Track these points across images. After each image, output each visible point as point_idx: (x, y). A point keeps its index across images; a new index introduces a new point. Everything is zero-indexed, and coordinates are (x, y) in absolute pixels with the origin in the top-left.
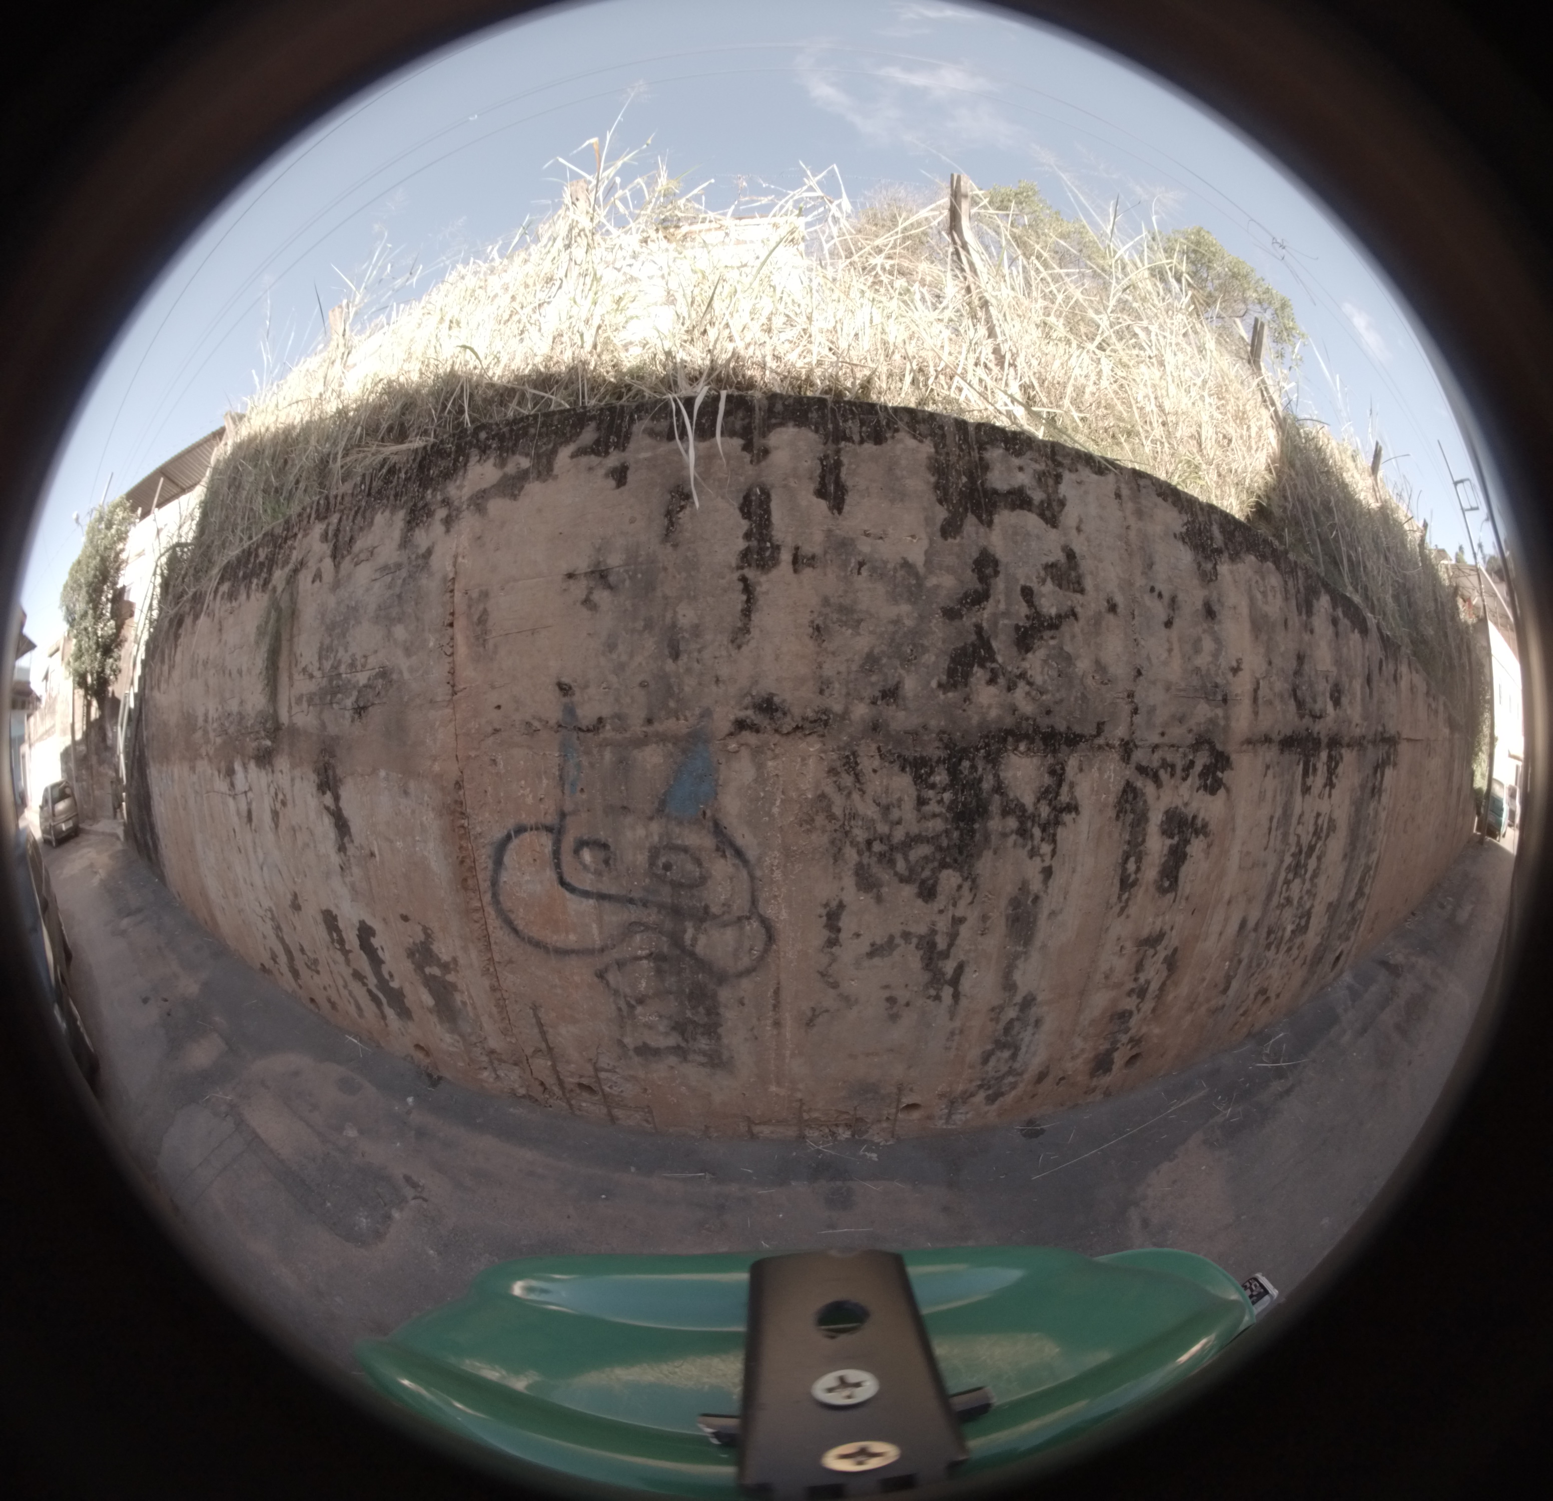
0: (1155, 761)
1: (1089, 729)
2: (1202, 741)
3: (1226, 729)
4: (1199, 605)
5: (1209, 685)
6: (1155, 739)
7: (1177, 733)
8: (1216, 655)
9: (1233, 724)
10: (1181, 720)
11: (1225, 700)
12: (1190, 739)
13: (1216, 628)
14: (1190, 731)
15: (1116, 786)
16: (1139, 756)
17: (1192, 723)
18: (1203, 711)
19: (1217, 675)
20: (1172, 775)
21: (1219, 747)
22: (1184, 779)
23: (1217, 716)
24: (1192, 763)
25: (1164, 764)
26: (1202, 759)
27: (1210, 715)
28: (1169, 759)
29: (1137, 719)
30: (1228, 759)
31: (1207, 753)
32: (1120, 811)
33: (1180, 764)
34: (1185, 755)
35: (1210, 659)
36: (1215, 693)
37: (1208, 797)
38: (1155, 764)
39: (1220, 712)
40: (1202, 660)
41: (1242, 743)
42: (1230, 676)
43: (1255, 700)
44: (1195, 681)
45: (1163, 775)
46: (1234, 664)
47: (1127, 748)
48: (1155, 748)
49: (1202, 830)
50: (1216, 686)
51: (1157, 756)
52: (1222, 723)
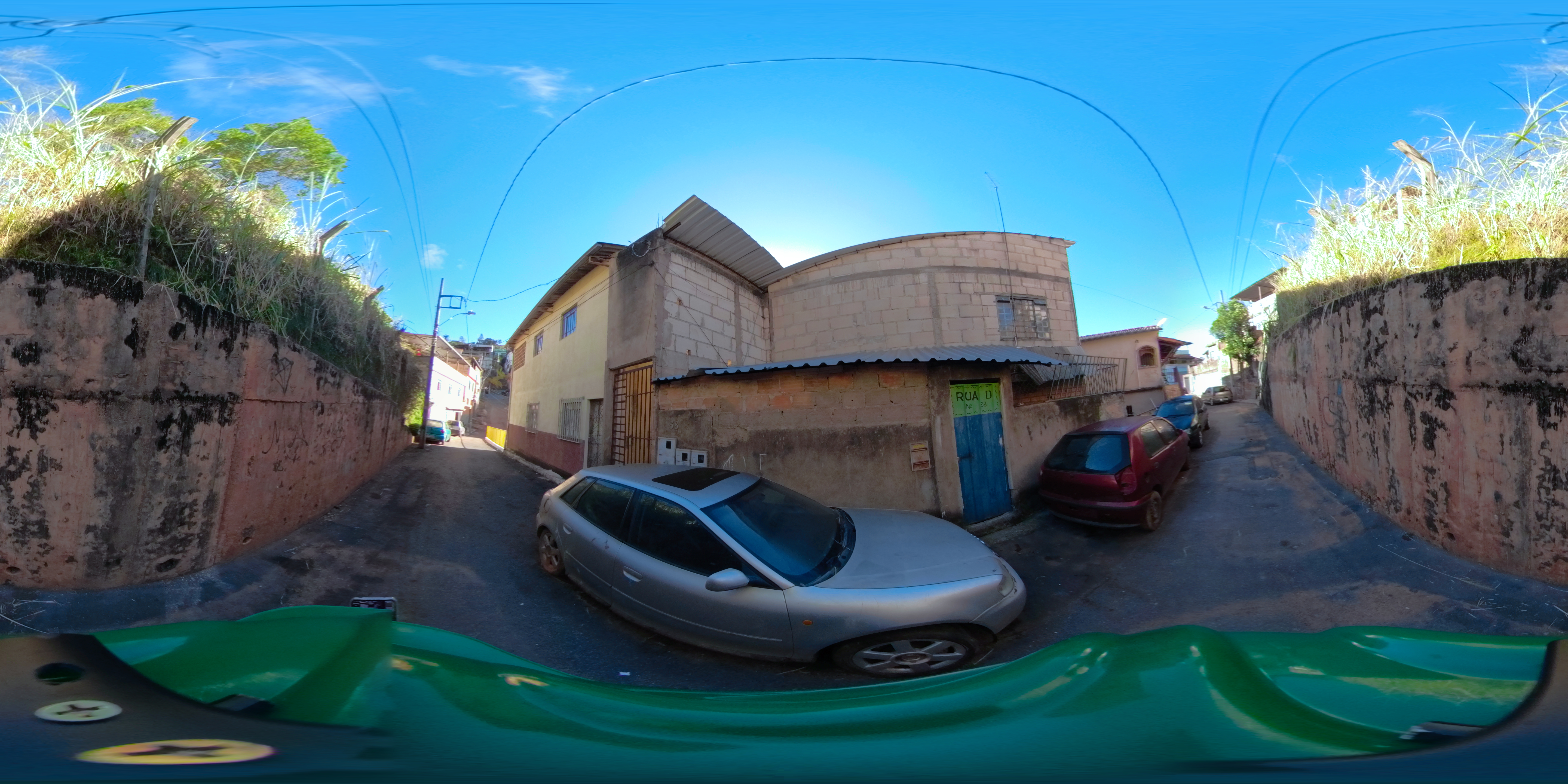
0: (1414, 391)
1: (1393, 379)
2: (1433, 384)
3: (1447, 379)
4: (1430, 323)
5: (1434, 359)
6: (1413, 383)
7: (1421, 380)
8: (1439, 344)
9: (1451, 376)
10: (1422, 375)
11: (1443, 365)
12: (1428, 383)
13: (1440, 331)
14: (1428, 380)
15: (1403, 399)
16: (1408, 388)
17: (1427, 376)
18: (1432, 371)
19: (1439, 353)
20: (1422, 398)
21: (1445, 388)
22: (1428, 400)
23: (1439, 372)
24: (1430, 394)
25: (1418, 392)
26: (1436, 393)
27: (1436, 372)
28: (1420, 390)
29: (1407, 375)
30: (1452, 394)
31: (1438, 390)
32: (1406, 409)
33: (1424, 394)
34: (1426, 390)
35: (1436, 346)
36: (1437, 362)
37: (1442, 411)
38: (1414, 392)
39: (1441, 371)
40: (1432, 348)
41: (1461, 387)
42: (1448, 353)
43: (1468, 362)
44: (1428, 358)
45: (1418, 397)
46: (1452, 346)
47: (1405, 385)
48: (1413, 386)
49: (1442, 426)
50: (1438, 358)
51: (1415, 389)
52: (1443, 376)
